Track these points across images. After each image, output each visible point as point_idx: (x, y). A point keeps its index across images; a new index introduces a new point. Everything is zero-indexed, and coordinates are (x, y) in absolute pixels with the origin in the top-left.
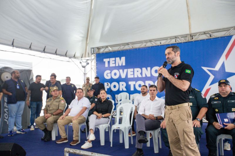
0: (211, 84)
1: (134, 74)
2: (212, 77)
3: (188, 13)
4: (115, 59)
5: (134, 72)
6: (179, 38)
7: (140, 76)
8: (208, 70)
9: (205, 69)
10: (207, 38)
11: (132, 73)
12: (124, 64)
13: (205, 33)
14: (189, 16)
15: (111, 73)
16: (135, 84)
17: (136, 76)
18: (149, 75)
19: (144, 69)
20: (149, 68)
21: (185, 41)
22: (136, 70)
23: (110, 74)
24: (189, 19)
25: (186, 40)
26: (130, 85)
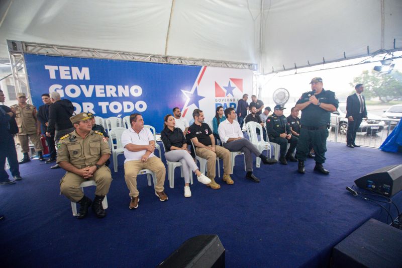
1: (105, 92)
2: (189, 99)
3: (168, 34)
4: (71, 69)
5: (105, 89)
6: (159, 57)
7: (114, 95)
8: (187, 93)
9: (183, 91)
10: (178, 63)
11: (103, 91)
12: (88, 78)
13: (180, 59)
14: (167, 38)
15: (63, 88)
16: (108, 105)
17: (109, 95)
18: (127, 95)
19: (120, 87)
20: (127, 87)
21: (166, 63)
22: (108, 87)
23: (62, 90)
24: (167, 40)
25: (167, 61)
26: (101, 106)
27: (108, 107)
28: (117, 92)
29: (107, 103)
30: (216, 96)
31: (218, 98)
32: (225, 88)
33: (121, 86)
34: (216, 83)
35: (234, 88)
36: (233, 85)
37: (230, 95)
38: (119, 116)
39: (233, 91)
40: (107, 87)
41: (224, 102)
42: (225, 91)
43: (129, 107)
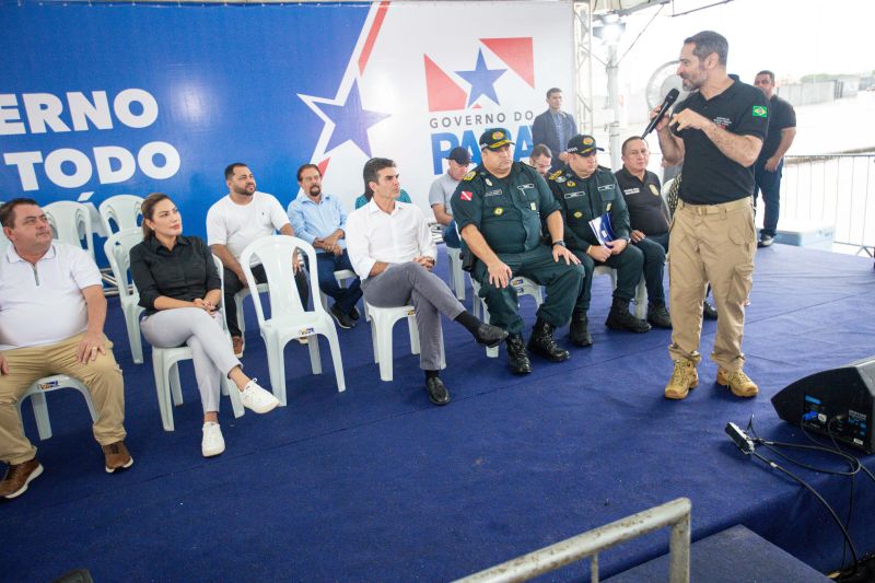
0: (330, 147)
1: (24, 118)
2: (329, 127)
5: (21, 107)
7: (59, 127)
8: (319, 105)
9: (308, 100)
11: (15, 114)
16: (40, 160)
17: (38, 128)
20: (100, 96)
22: (32, 100)
26: (15, 167)
27: (39, 169)
28: (66, 116)
29: (36, 156)
30: (433, 108)
31: (440, 115)
32: (465, 75)
33: (80, 94)
34: (429, 63)
35: (501, 72)
36: (493, 61)
37: (483, 99)
38: (85, 196)
39: (498, 85)
40: (26, 97)
41: (464, 128)
42: (466, 87)
43: (115, 164)
